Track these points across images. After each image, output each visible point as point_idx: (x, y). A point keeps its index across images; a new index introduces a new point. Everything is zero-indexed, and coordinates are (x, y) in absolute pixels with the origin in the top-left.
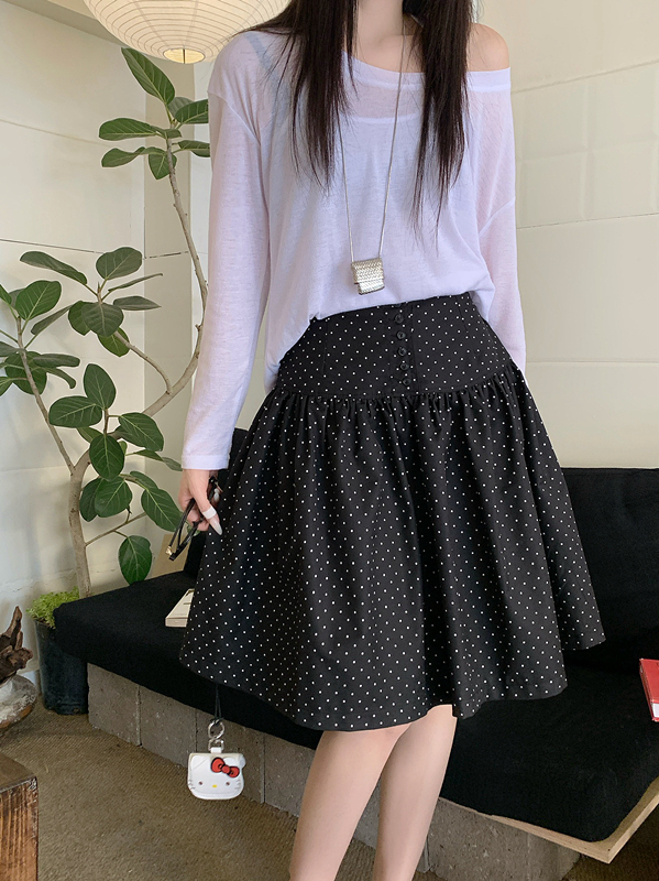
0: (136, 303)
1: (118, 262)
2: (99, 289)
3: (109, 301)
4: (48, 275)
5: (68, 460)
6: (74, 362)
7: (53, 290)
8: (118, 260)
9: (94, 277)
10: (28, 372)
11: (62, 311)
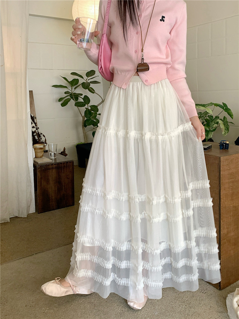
0: (95, 82)
1: (91, 73)
2: (86, 80)
3: (89, 81)
4: (76, 77)
5: (82, 115)
6: (82, 95)
7: (77, 80)
8: (90, 73)
9: (85, 77)
10: (74, 97)
11: (80, 85)
